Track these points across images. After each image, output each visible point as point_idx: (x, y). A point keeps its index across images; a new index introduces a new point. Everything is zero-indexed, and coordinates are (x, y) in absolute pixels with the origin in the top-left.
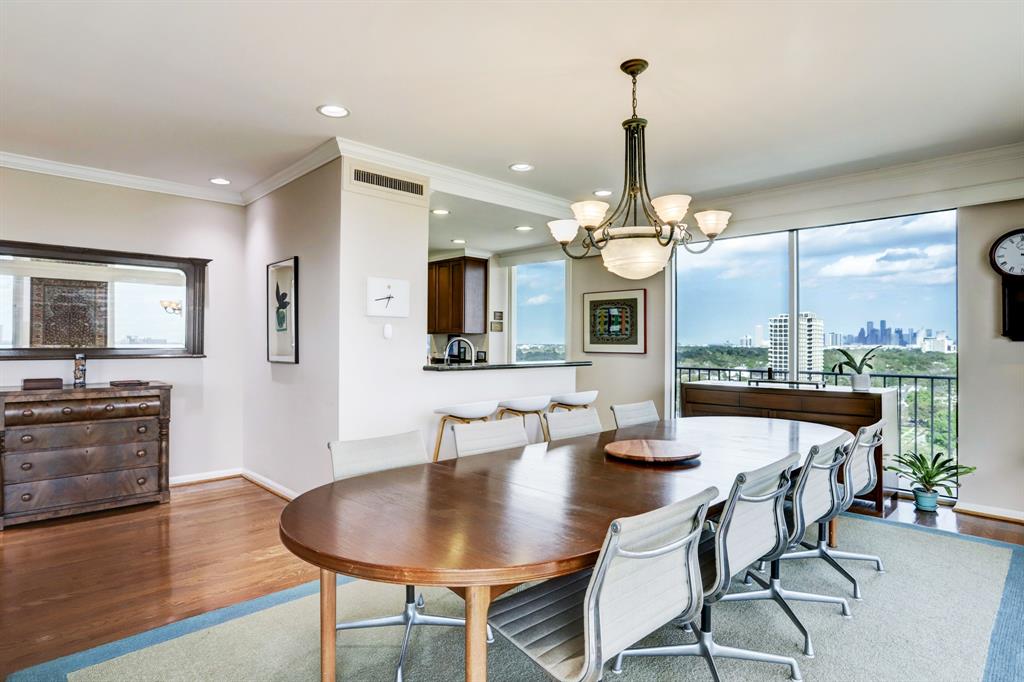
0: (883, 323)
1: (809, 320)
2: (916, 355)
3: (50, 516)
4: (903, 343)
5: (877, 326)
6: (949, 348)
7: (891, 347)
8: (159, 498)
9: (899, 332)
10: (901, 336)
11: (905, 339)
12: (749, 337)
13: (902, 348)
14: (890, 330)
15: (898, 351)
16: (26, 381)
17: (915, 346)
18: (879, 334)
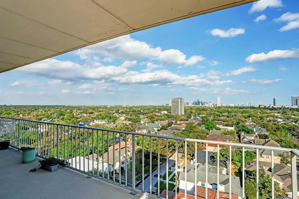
1: (181, 99)
2: (205, 108)
6: (211, 106)
10: (202, 103)
12: (168, 103)
13: (202, 106)
14: (199, 102)
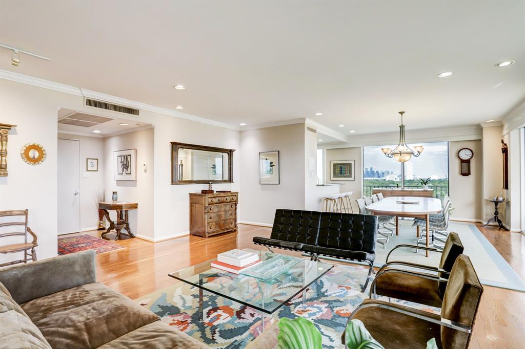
0: (371, 169)
2: (384, 182)
3: (215, 234)
4: (379, 177)
5: (369, 170)
6: (396, 179)
7: (375, 178)
8: (235, 229)
9: (377, 172)
10: (378, 174)
11: (380, 175)
13: (379, 179)
14: (374, 171)
15: (377, 180)
16: (202, 191)
17: (384, 178)
18: (370, 173)
